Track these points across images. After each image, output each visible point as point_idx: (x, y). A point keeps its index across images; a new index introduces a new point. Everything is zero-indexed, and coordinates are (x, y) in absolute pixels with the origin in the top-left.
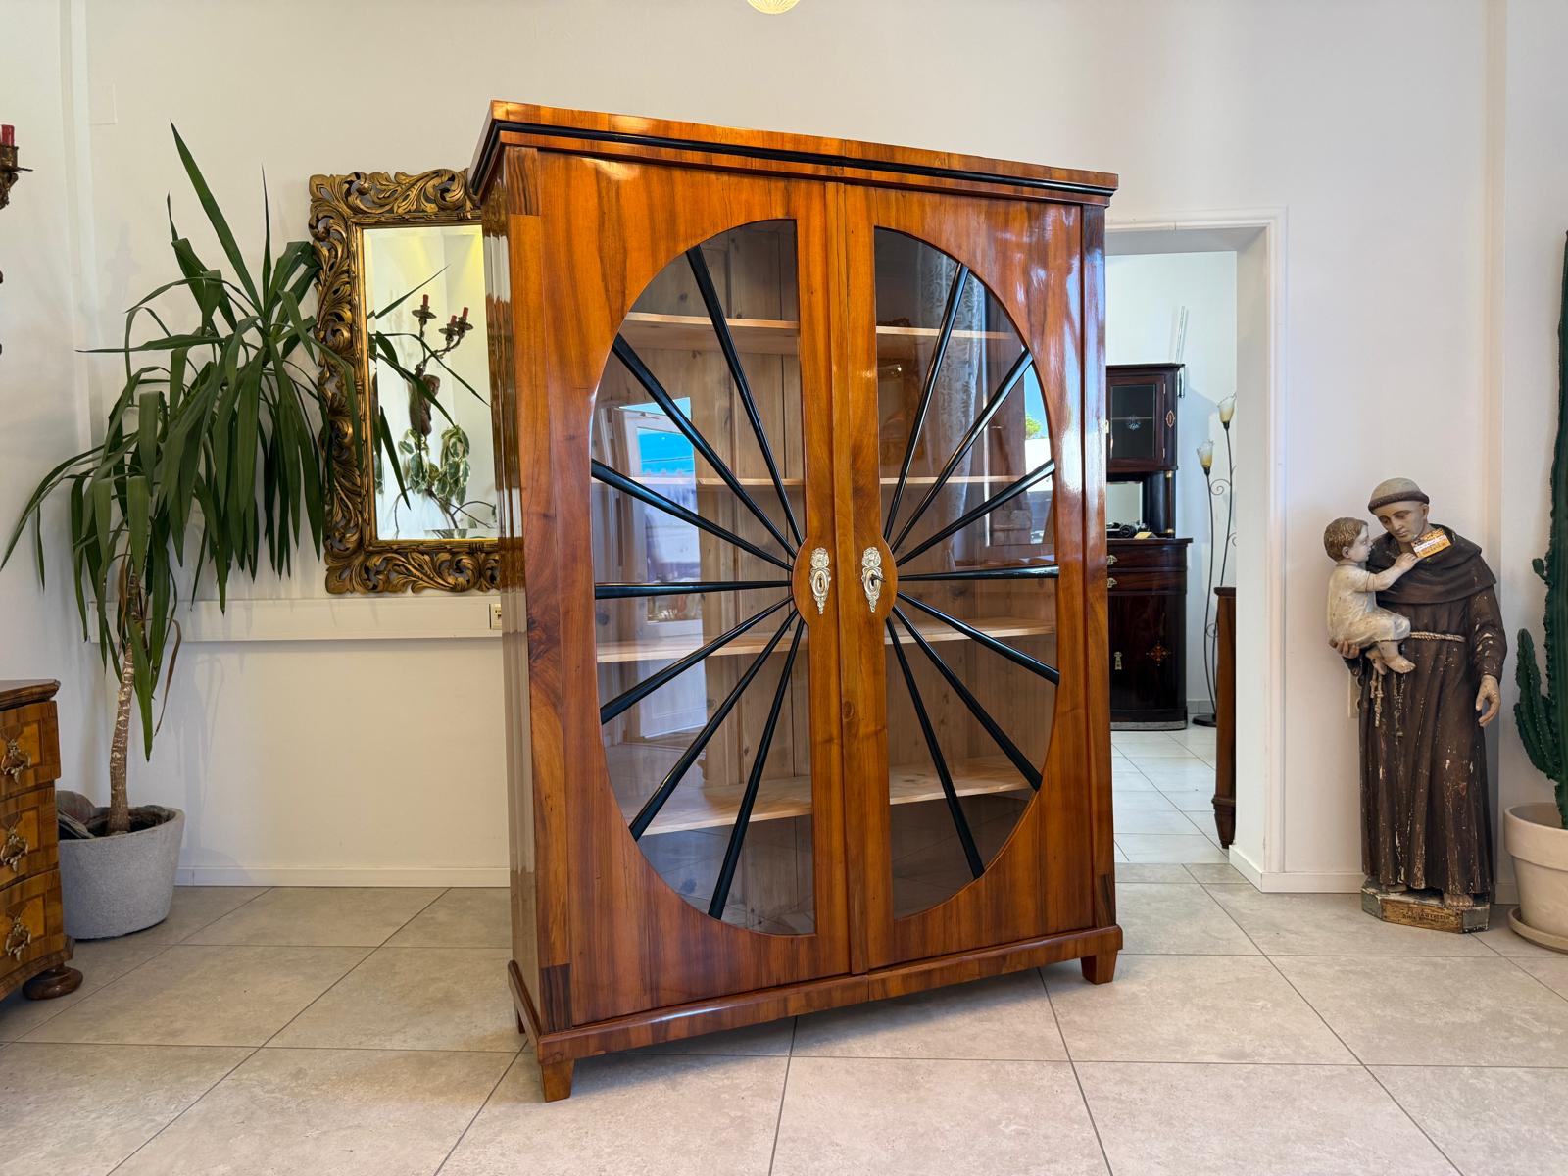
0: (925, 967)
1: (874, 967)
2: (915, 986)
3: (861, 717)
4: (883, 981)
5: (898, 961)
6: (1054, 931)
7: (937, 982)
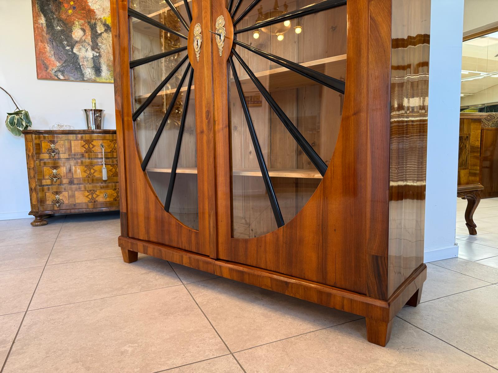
0: (241, 268)
1: (221, 258)
2: (235, 277)
3: (216, 120)
4: (220, 267)
5: (233, 261)
6: (332, 284)
7: (247, 280)
